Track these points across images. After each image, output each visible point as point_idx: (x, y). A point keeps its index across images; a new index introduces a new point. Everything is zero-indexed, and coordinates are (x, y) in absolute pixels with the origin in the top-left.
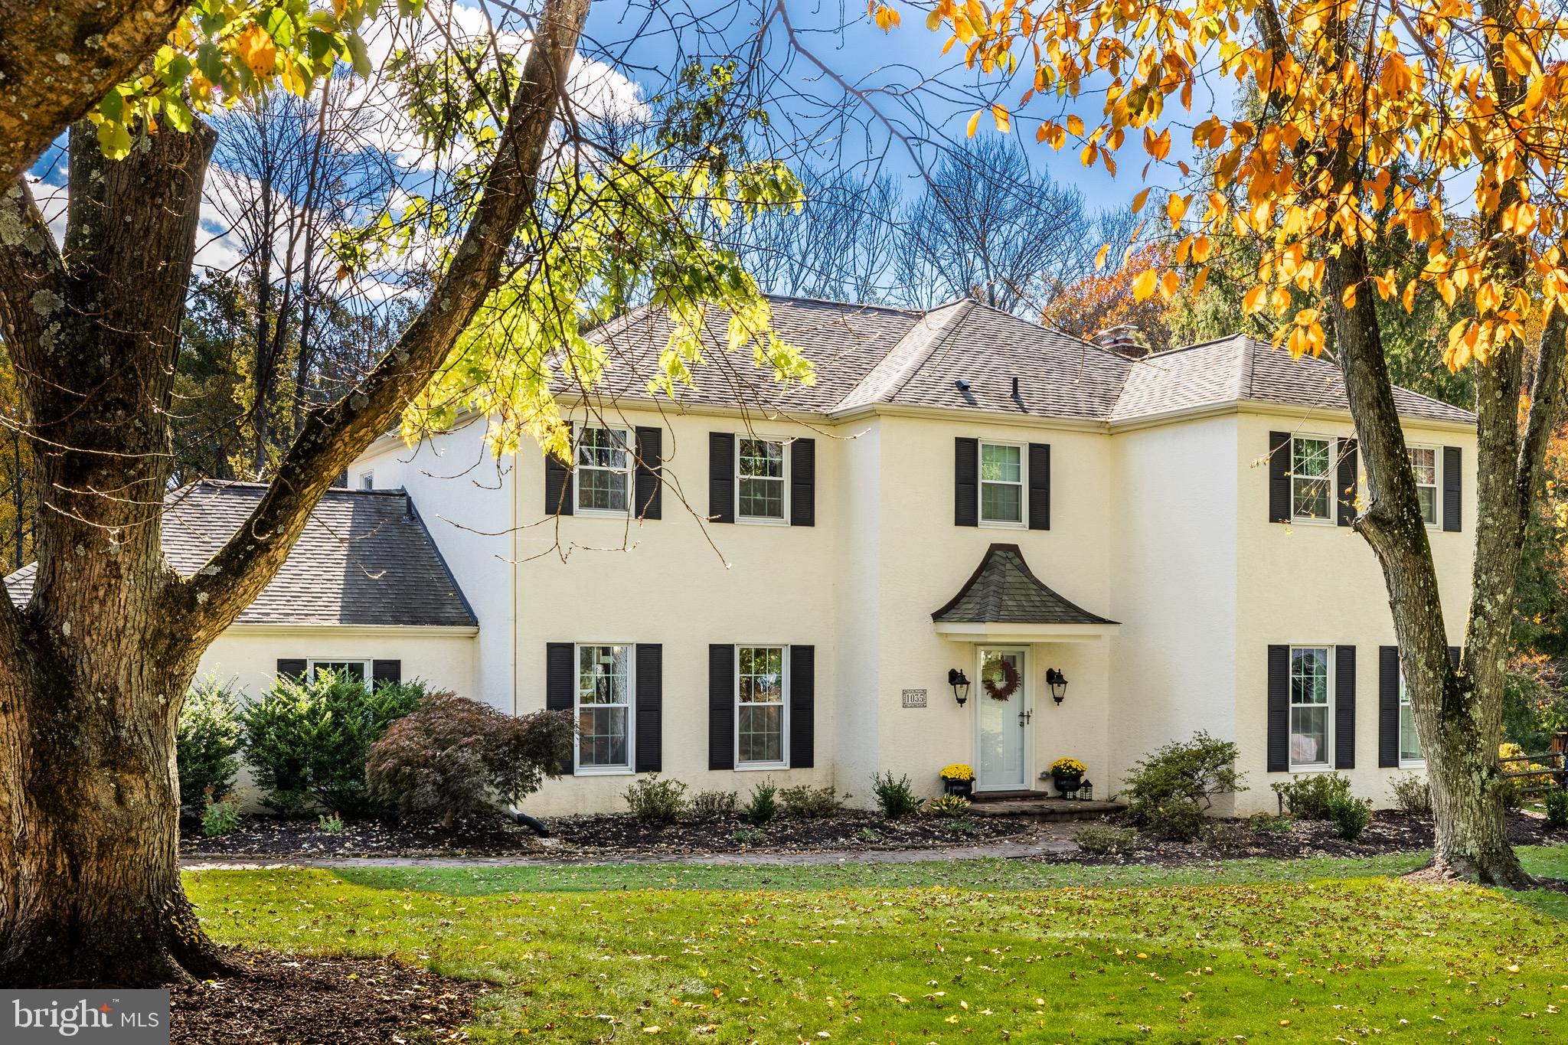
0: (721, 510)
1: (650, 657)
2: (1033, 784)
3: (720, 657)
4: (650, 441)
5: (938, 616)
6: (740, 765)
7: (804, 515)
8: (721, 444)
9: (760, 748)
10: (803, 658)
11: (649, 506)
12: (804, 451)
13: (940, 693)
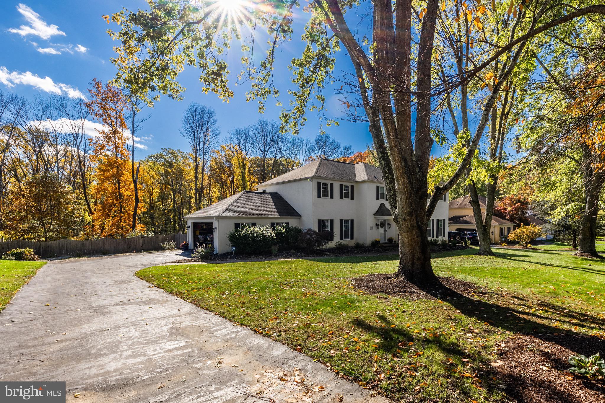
0: (341, 198)
1: (332, 221)
2: (386, 242)
3: (341, 221)
4: (332, 185)
5: (374, 215)
6: (344, 240)
7: (352, 198)
8: (341, 186)
9: (346, 237)
10: (352, 221)
11: (332, 197)
12: (352, 187)
13: (374, 227)
